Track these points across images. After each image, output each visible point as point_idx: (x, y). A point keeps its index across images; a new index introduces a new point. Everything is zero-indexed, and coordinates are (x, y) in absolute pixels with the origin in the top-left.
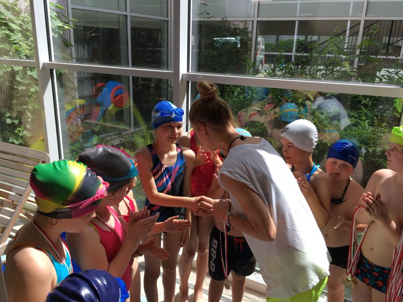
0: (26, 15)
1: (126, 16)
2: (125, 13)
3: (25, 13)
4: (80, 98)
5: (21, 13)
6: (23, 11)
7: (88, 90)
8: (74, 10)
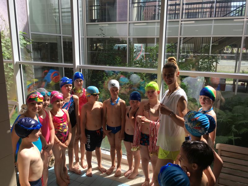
0: (8, 38)
1: (60, 36)
2: (60, 35)
3: (7, 37)
4: (35, 78)
5: (5, 37)
6: (6, 36)
7: (40, 74)
8: (32, 34)
